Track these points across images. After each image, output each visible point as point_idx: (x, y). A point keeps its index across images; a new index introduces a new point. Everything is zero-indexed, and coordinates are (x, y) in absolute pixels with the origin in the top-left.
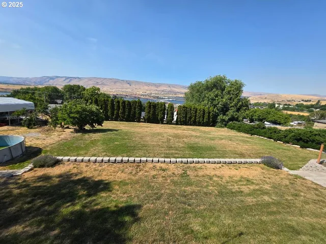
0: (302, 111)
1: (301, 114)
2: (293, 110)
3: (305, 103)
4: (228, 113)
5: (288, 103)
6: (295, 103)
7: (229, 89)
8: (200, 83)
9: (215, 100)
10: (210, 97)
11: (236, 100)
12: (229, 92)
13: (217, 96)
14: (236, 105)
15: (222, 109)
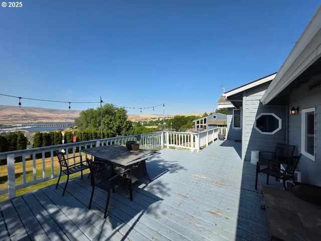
0: (153, 125)
1: (154, 127)
2: (149, 125)
3: (153, 120)
4: (121, 133)
5: (145, 121)
6: (148, 121)
7: (119, 115)
8: (92, 110)
9: (110, 124)
10: (106, 122)
11: (125, 123)
12: (120, 118)
13: (111, 121)
14: (126, 126)
15: (117, 130)
